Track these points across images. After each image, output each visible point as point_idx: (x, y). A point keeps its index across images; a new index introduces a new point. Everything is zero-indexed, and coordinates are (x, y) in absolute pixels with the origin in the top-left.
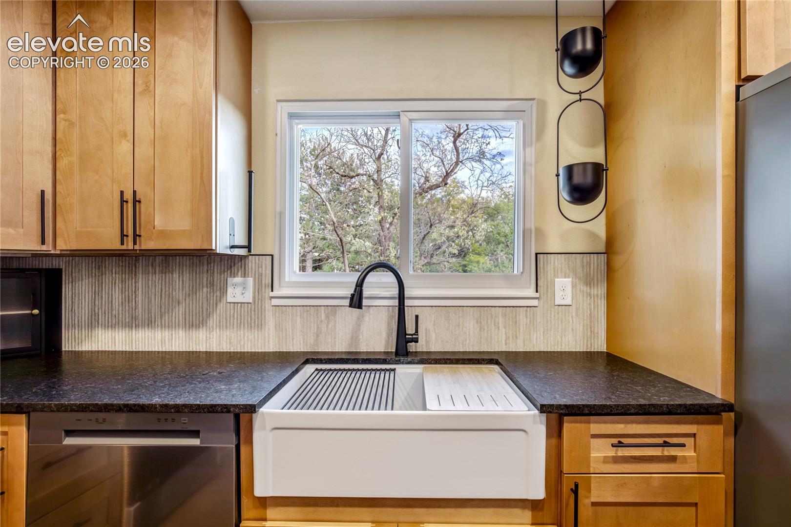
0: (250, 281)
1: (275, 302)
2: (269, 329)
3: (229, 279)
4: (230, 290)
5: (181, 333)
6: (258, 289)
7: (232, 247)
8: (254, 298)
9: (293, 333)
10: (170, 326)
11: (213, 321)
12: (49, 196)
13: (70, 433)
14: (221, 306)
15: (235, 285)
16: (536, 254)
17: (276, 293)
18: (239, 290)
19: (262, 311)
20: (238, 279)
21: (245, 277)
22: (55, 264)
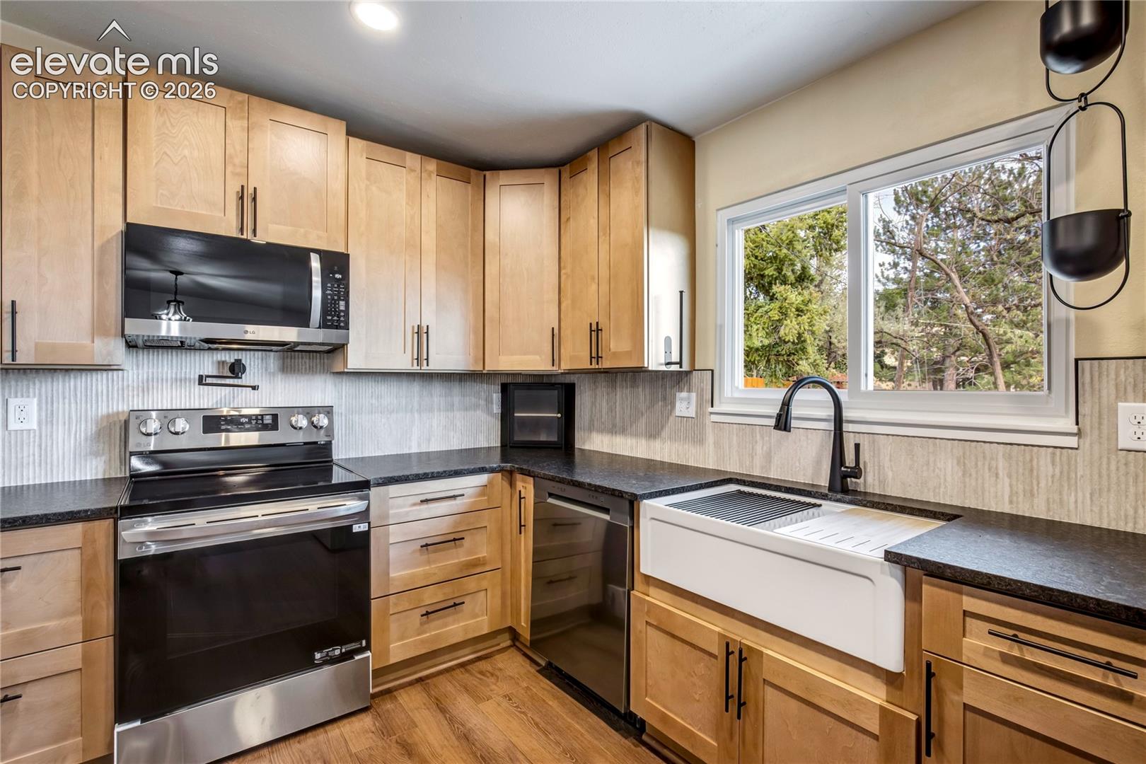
0: (694, 395)
1: (714, 418)
2: (709, 446)
3: (677, 394)
4: (678, 404)
5: (643, 442)
6: (700, 406)
7: (668, 364)
8: (697, 413)
9: (730, 452)
10: (636, 435)
11: (665, 433)
12: (556, 331)
13: (551, 495)
14: (671, 419)
15: (682, 399)
16: (1077, 361)
17: (715, 409)
18: (684, 404)
19: (704, 426)
20: (684, 394)
21: (689, 392)
22: (568, 379)
